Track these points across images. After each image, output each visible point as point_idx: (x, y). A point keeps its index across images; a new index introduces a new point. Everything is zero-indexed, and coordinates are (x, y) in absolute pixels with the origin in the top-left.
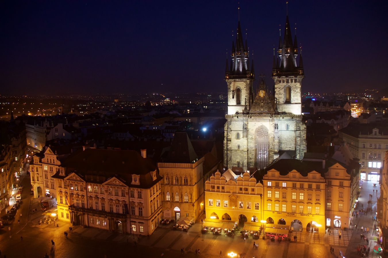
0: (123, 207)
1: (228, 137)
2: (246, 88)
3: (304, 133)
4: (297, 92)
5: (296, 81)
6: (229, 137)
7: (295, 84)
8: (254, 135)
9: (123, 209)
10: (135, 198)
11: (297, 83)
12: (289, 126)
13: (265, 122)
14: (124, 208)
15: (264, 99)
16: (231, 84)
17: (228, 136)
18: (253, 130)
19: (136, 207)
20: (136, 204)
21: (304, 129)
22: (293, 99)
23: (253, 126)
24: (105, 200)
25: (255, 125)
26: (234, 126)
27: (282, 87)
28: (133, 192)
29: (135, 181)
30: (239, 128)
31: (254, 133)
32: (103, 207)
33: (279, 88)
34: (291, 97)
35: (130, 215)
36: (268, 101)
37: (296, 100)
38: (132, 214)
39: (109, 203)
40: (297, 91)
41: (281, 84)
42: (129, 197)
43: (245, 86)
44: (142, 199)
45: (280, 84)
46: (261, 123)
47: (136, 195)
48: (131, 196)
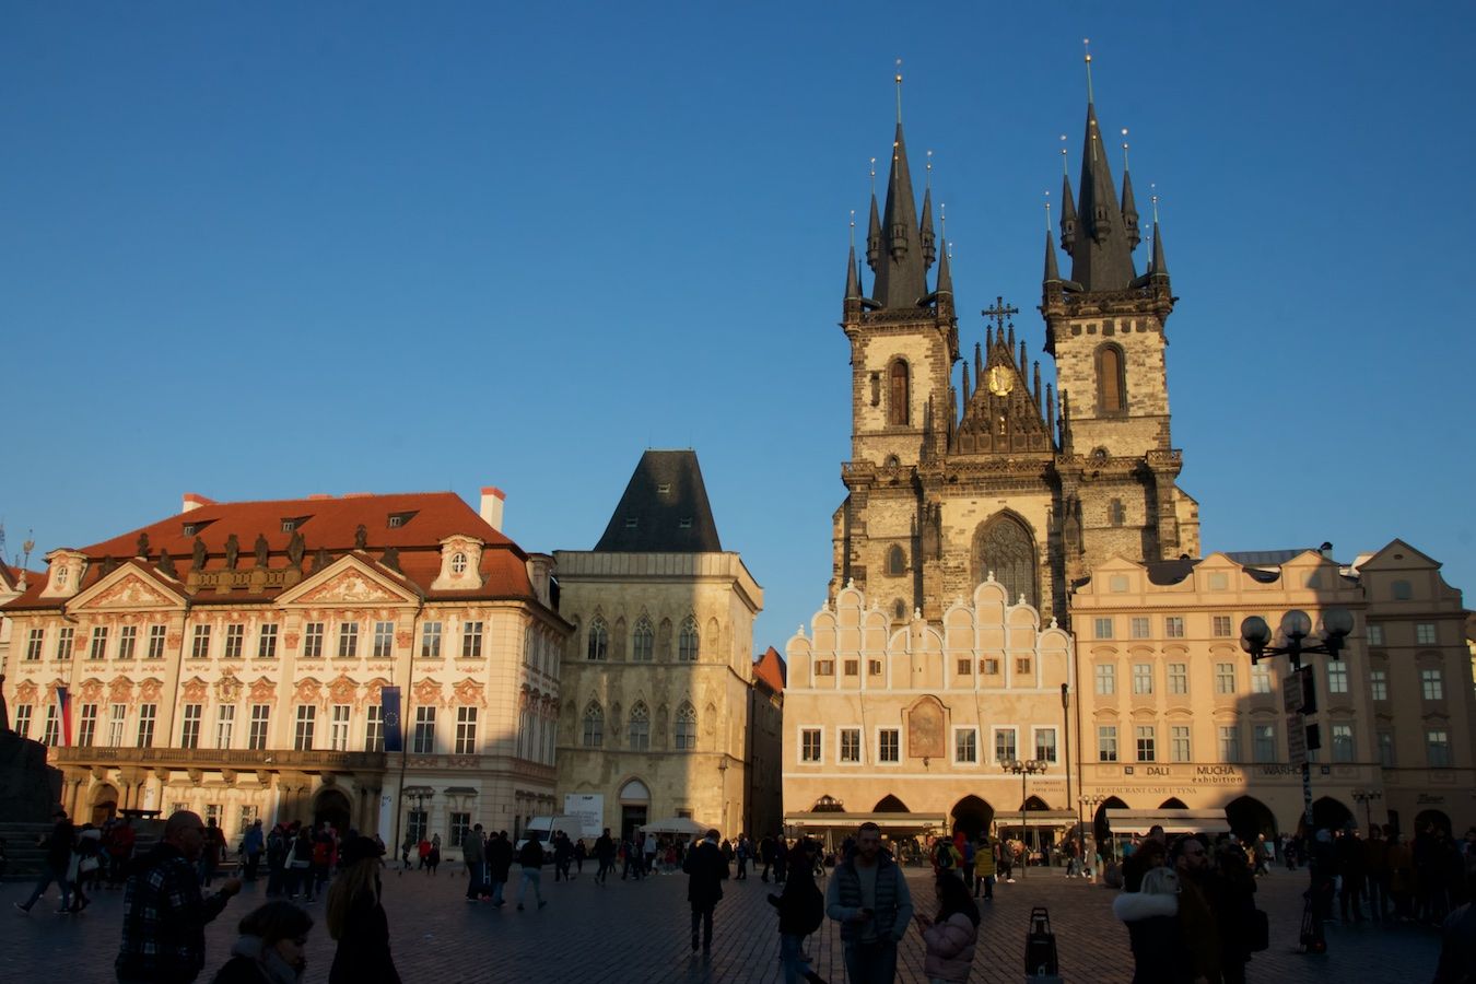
0: (372, 716)
1: (852, 564)
2: (931, 360)
3: (1191, 537)
4: (1150, 368)
5: (1141, 328)
6: (859, 563)
7: (1140, 336)
8: (969, 554)
9: (371, 727)
10: (444, 660)
11: (1148, 333)
12: (1124, 508)
13: (1018, 494)
14: (377, 722)
15: (1010, 402)
16: (866, 345)
17: (852, 556)
18: (962, 532)
19: (443, 707)
20: (448, 692)
21: (1189, 516)
22: (1134, 397)
23: (963, 515)
24: (277, 691)
25: (974, 511)
26: (878, 519)
27: (1085, 351)
28: (439, 630)
29: (458, 570)
30: (899, 528)
31: (969, 546)
32: (259, 731)
33: (1075, 357)
34: (1128, 388)
35: (405, 755)
36: (1027, 411)
37: (1146, 399)
38: (418, 749)
39: (298, 698)
40: (1149, 362)
41: (1083, 337)
42: (412, 658)
43: (930, 353)
44: (485, 659)
45: (1076, 338)
46: (1000, 499)
47: (452, 642)
48: (426, 652)
